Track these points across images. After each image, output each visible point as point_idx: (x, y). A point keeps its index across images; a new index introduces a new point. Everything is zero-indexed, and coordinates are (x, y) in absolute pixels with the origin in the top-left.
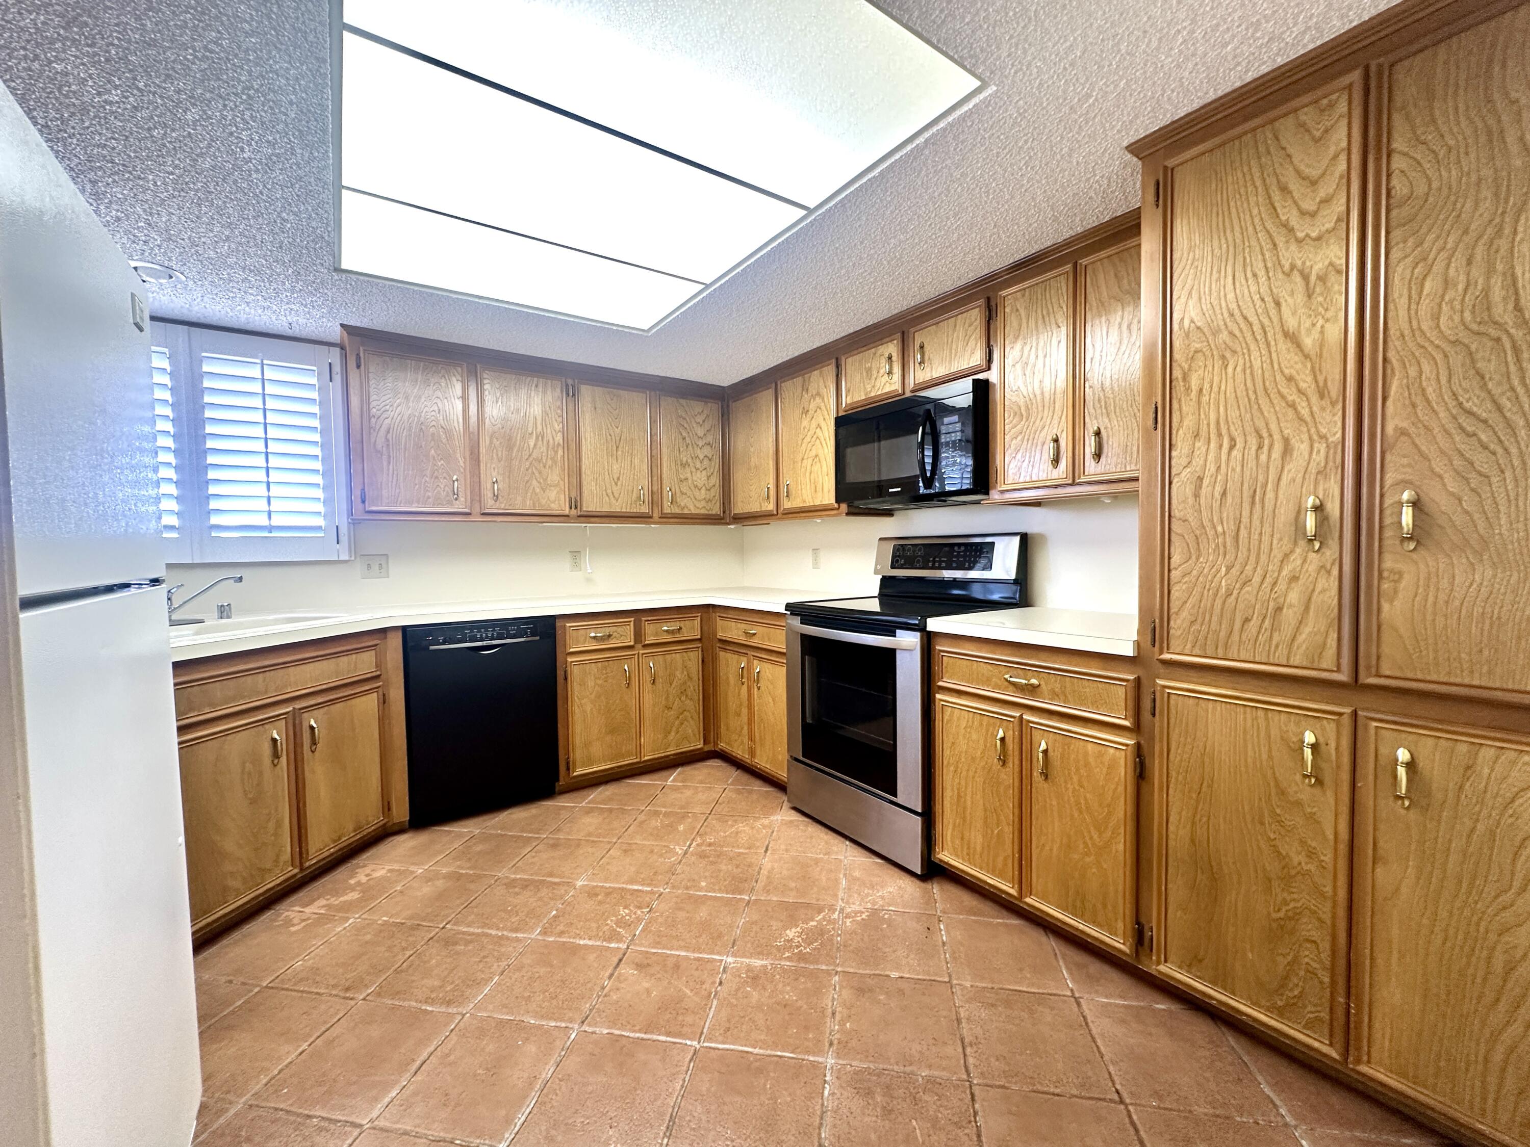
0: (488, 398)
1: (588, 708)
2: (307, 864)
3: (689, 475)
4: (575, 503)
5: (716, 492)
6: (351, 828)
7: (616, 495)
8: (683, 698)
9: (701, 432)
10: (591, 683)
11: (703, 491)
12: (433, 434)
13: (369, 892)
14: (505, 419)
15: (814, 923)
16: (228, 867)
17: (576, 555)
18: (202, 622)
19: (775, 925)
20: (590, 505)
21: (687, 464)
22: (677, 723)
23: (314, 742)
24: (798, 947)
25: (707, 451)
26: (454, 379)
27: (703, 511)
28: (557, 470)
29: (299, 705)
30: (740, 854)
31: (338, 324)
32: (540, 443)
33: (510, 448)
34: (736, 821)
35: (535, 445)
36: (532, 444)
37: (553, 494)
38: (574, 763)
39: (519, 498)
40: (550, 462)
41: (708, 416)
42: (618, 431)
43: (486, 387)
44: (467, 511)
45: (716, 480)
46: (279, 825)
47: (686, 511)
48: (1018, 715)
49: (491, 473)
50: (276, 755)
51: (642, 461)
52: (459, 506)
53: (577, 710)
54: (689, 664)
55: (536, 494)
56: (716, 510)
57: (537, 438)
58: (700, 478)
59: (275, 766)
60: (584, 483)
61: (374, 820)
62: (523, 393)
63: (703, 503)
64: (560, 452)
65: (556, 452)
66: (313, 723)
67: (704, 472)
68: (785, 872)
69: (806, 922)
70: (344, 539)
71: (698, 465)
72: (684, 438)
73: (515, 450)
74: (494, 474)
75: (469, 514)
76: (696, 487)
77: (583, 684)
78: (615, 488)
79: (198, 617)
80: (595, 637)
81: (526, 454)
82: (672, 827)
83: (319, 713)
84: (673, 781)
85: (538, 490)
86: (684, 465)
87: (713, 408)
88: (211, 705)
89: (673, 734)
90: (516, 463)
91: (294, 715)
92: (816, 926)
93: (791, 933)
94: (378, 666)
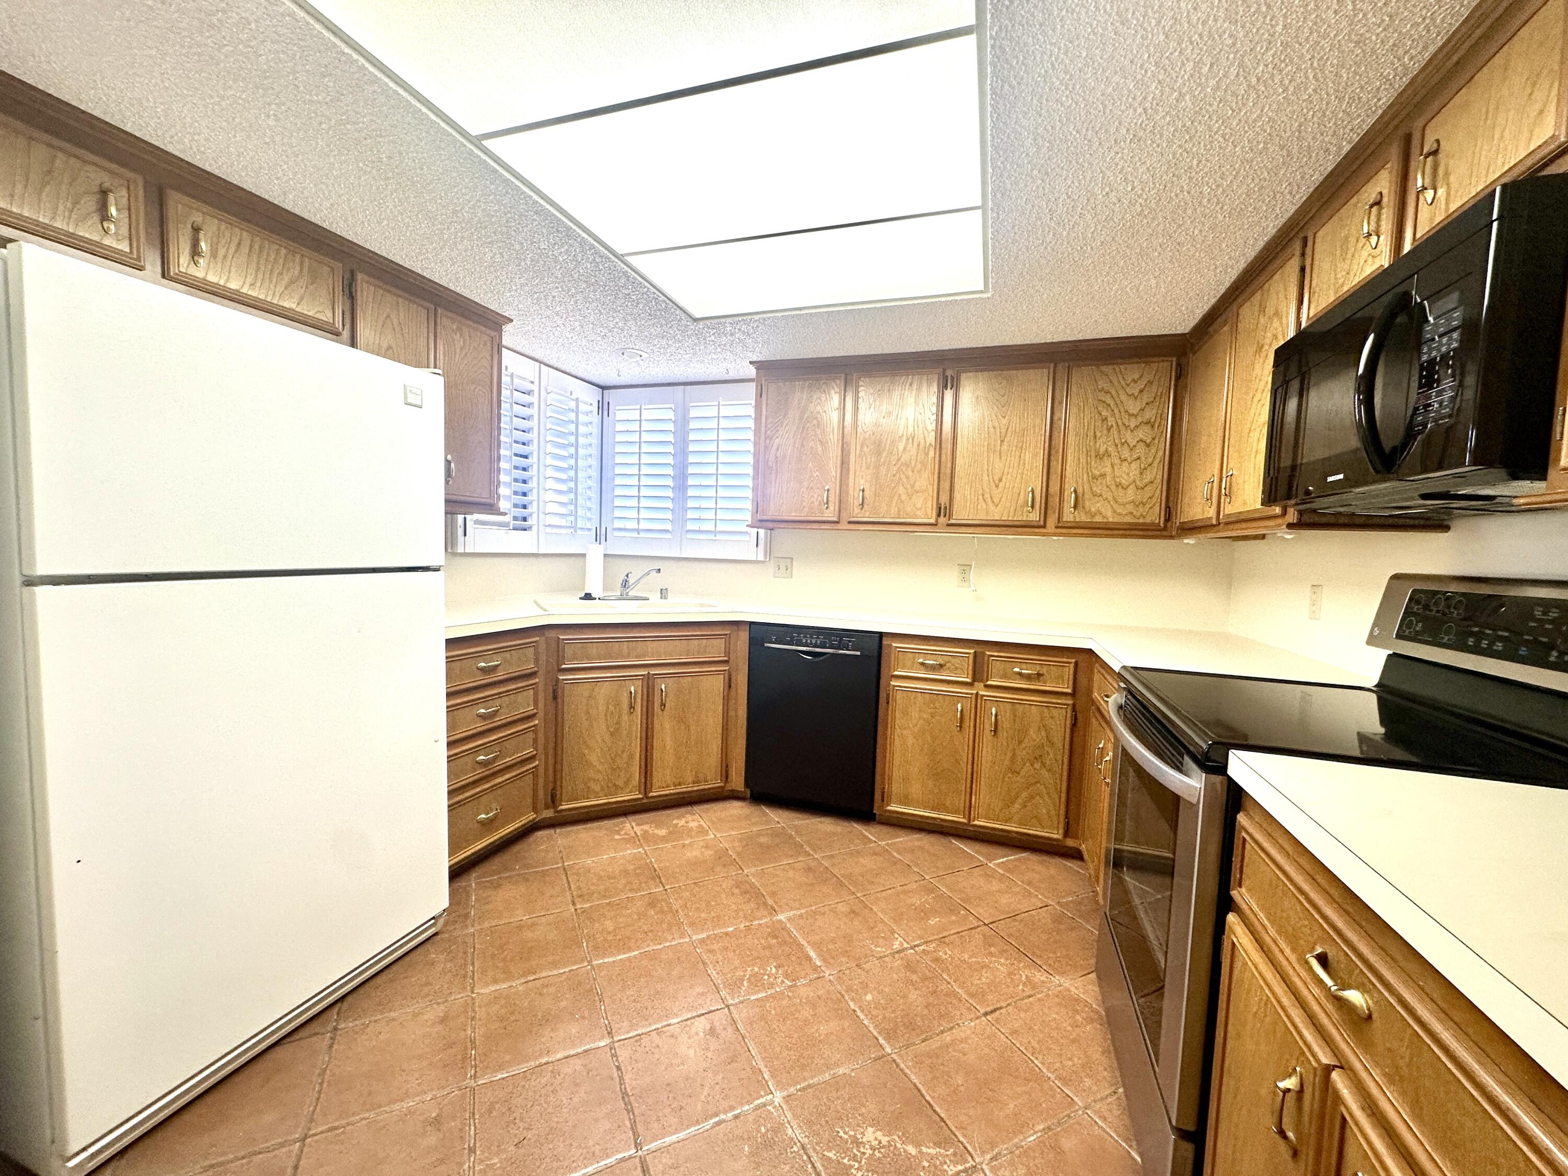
0: (862, 405)
1: (910, 741)
2: (651, 794)
3: (1108, 470)
4: (943, 510)
5: (1157, 492)
6: (690, 780)
7: (997, 501)
8: (1037, 766)
9: (1134, 407)
10: (915, 714)
11: (1131, 491)
12: (812, 448)
13: (674, 834)
14: (876, 425)
15: (912, 1150)
16: (592, 774)
17: (965, 569)
18: (646, 599)
19: (872, 1107)
20: (961, 513)
21: (1107, 454)
22: (1024, 795)
23: (663, 705)
24: (854, 1158)
25: (1144, 433)
26: (833, 392)
27: (1129, 519)
28: (926, 475)
29: (653, 671)
30: (954, 994)
31: (746, 363)
32: (910, 446)
33: (879, 454)
34: (1003, 951)
35: (905, 448)
36: (901, 448)
37: (919, 501)
38: (890, 796)
39: (884, 505)
40: (919, 466)
41: (1150, 383)
42: (1004, 421)
43: (860, 395)
44: (835, 519)
45: (1157, 473)
46: (631, 757)
47: (1098, 519)
48: (1325, 1060)
49: (860, 480)
50: (632, 707)
51: (1035, 455)
52: (830, 515)
53: (897, 742)
54: (1049, 722)
55: (902, 502)
56: (1154, 515)
57: (908, 439)
58: (1128, 473)
59: (631, 713)
60: (957, 487)
61: (714, 783)
62: (896, 394)
63: (1130, 508)
64: (932, 454)
65: (927, 454)
66: (663, 687)
67: (1134, 465)
68: (972, 1057)
69: (906, 1139)
70: (761, 543)
71: (1126, 453)
72: (1105, 419)
73: (884, 455)
74: (862, 481)
75: (837, 522)
76: (1118, 485)
77: (905, 713)
78: (995, 492)
79: (643, 595)
80: (922, 664)
81: (894, 459)
82: (923, 913)
83: (670, 681)
84: (999, 865)
85: (904, 497)
86: (1100, 457)
87: (1165, 367)
88: (587, 658)
89: (1017, 806)
90: (883, 470)
91: (649, 678)
92: (908, 1156)
93: (871, 1135)
94: (727, 652)
